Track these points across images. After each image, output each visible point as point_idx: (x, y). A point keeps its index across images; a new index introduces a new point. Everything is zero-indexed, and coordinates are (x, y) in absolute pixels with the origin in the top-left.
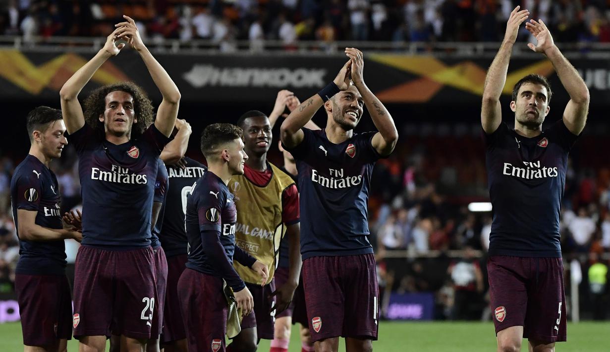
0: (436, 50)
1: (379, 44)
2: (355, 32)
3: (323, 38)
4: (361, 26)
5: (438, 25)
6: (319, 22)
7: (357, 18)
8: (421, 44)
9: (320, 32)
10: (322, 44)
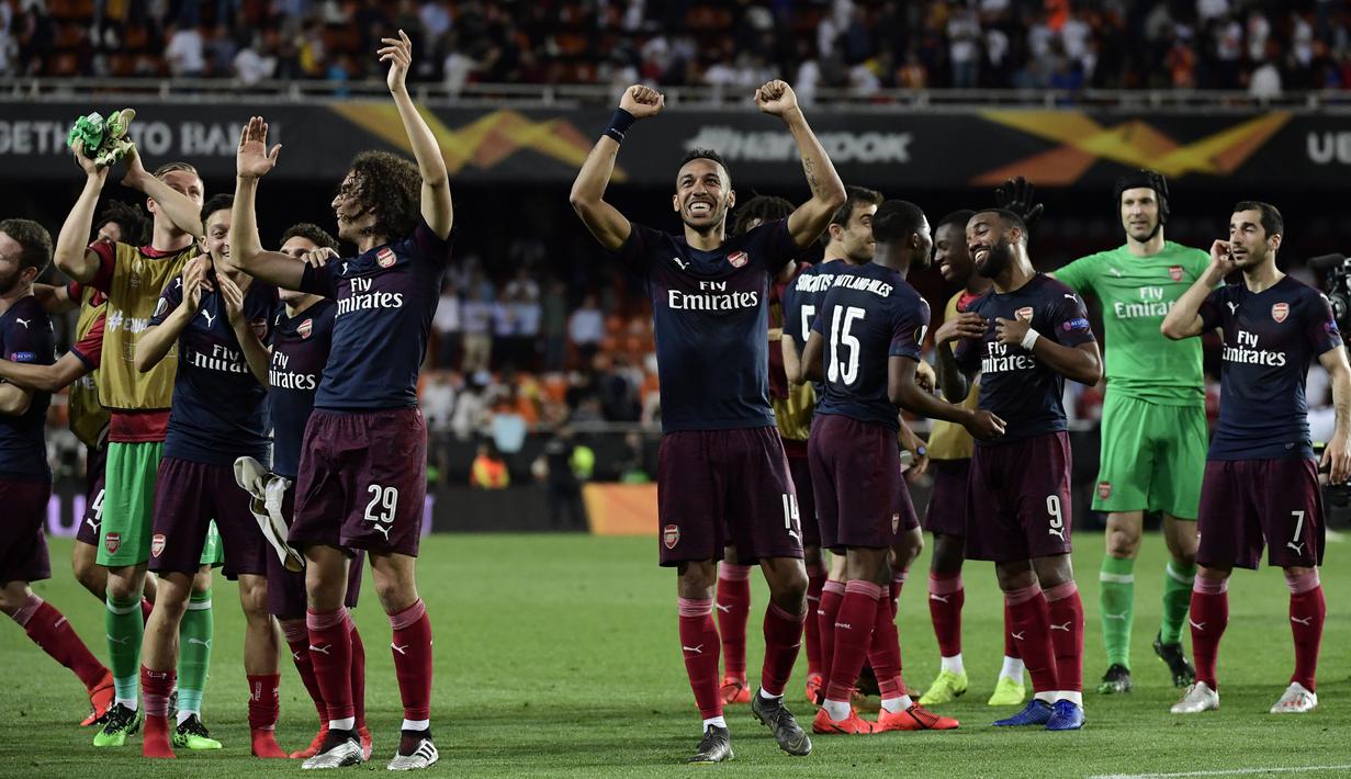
0: (1086, 102)
1: (994, 94)
2: (958, 75)
3: (907, 84)
4: (967, 64)
5: (1089, 62)
6: (899, 62)
7: (961, 52)
8: (1062, 94)
9: (903, 74)
10: (905, 93)
